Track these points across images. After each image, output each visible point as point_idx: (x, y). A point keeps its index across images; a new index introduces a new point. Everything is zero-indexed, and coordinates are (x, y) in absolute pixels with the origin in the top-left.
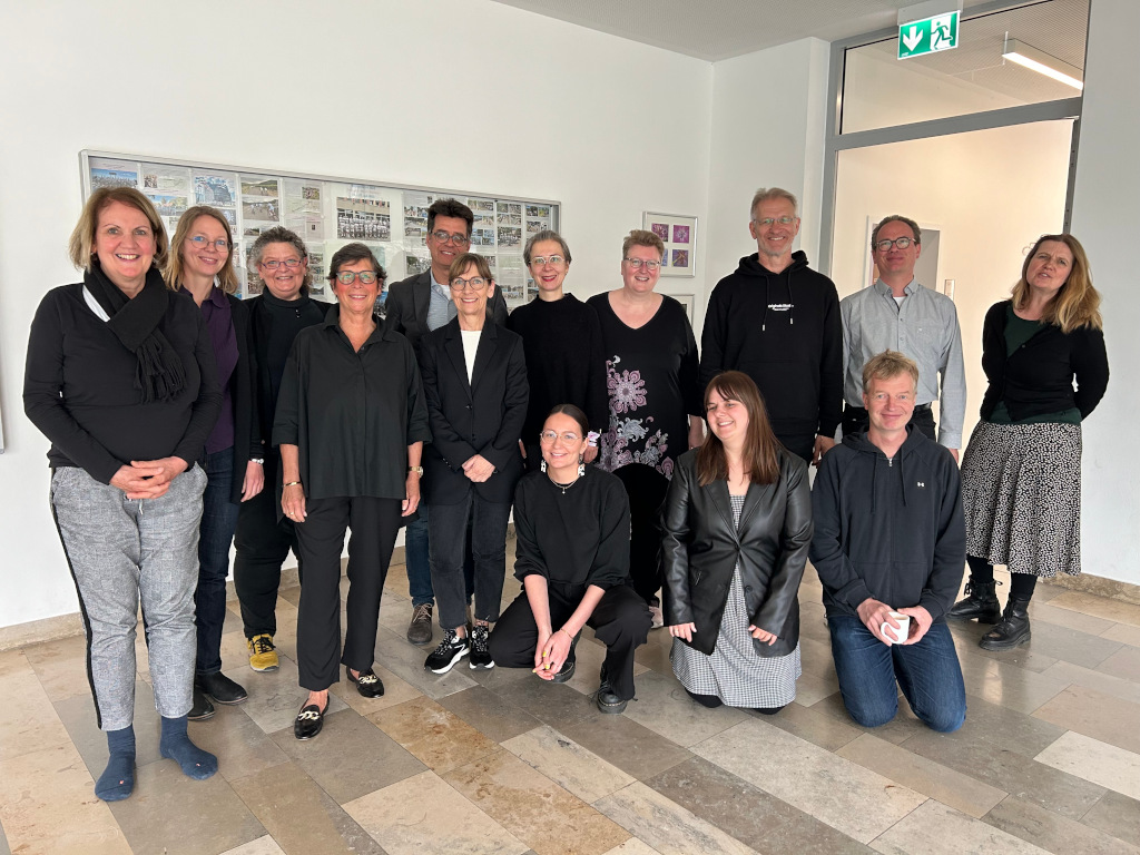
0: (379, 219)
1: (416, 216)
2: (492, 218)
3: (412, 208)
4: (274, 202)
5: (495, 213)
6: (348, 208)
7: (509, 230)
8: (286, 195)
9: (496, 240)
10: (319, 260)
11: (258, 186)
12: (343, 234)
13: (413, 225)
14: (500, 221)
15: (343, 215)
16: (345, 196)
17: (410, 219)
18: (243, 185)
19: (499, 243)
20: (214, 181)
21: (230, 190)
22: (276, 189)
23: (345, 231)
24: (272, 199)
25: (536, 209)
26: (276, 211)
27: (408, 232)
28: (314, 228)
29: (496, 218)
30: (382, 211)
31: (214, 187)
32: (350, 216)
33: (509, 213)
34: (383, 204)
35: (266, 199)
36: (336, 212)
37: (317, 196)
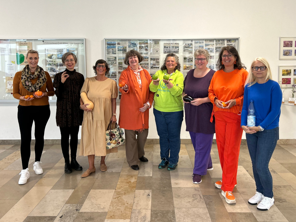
0: (176, 48)
1: (187, 46)
2: (214, 44)
3: (186, 44)
4: (147, 46)
5: (215, 42)
6: (167, 45)
8: (150, 44)
9: (215, 51)
10: (158, 60)
11: (143, 42)
12: (165, 52)
13: (186, 49)
14: (216, 45)
15: (165, 48)
16: (166, 43)
17: (185, 47)
18: (140, 42)
20: (133, 42)
21: (136, 44)
22: (148, 42)
23: (166, 52)
24: (147, 45)
25: (231, 40)
27: (184, 51)
28: (157, 52)
29: (215, 44)
30: (176, 45)
31: (133, 44)
32: (167, 48)
33: (220, 42)
34: (177, 44)
35: (145, 45)
36: (164, 47)
37: (158, 43)
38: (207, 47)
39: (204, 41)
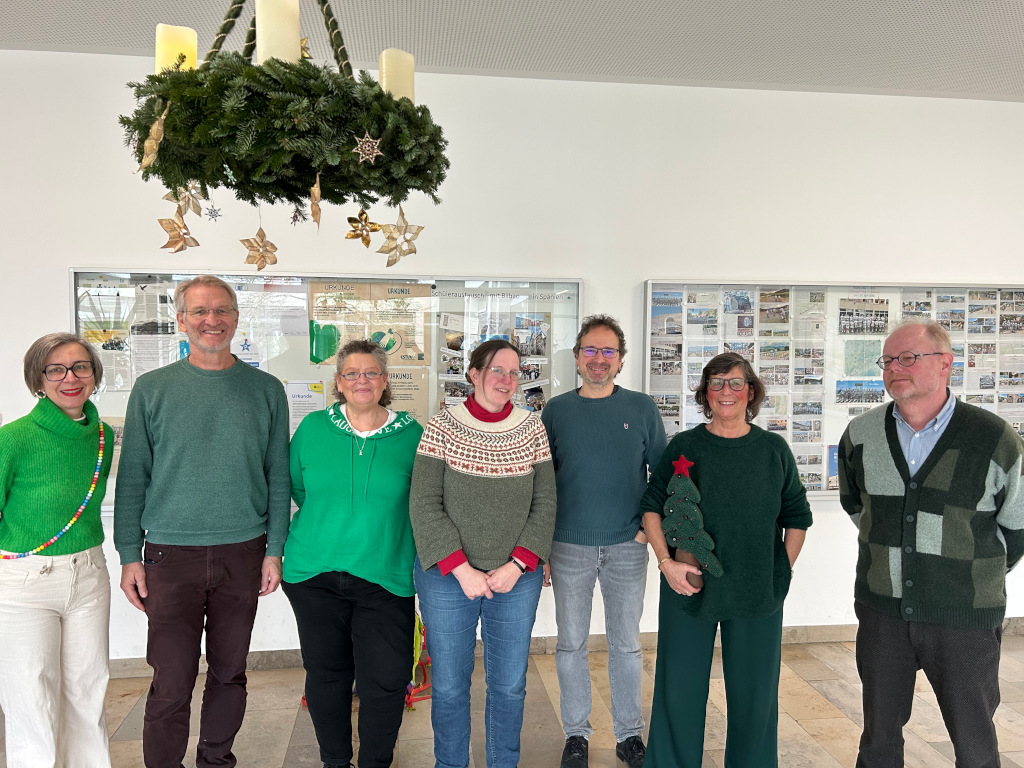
0: (877, 315)
1: (914, 310)
2: (995, 306)
3: (910, 303)
4: (785, 307)
5: (998, 301)
6: (849, 307)
7: (1013, 317)
8: (796, 301)
9: (998, 327)
10: (820, 354)
11: (773, 295)
12: (842, 331)
14: (1003, 309)
15: (845, 314)
16: (846, 298)
17: (907, 313)
18: (762, 295)
19: (1001, 330)
20: (738, 295)
21: (751, 301)
22: (788, 296)
23: (845, 327)
24: (784, 305)
26: (787, 314)
28: (817, 327)
29: (999, 307)
30: (881, 308)
31: (738, 298)
32: (851, 314)
33: (1014, 301)
34: (882, 302)
35: (779, 306)
36: (839, 312)
37: (822, 299)
38: (977, 315)
39: (967, 296)
